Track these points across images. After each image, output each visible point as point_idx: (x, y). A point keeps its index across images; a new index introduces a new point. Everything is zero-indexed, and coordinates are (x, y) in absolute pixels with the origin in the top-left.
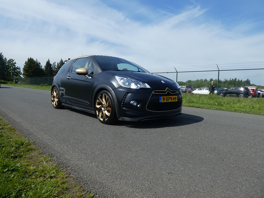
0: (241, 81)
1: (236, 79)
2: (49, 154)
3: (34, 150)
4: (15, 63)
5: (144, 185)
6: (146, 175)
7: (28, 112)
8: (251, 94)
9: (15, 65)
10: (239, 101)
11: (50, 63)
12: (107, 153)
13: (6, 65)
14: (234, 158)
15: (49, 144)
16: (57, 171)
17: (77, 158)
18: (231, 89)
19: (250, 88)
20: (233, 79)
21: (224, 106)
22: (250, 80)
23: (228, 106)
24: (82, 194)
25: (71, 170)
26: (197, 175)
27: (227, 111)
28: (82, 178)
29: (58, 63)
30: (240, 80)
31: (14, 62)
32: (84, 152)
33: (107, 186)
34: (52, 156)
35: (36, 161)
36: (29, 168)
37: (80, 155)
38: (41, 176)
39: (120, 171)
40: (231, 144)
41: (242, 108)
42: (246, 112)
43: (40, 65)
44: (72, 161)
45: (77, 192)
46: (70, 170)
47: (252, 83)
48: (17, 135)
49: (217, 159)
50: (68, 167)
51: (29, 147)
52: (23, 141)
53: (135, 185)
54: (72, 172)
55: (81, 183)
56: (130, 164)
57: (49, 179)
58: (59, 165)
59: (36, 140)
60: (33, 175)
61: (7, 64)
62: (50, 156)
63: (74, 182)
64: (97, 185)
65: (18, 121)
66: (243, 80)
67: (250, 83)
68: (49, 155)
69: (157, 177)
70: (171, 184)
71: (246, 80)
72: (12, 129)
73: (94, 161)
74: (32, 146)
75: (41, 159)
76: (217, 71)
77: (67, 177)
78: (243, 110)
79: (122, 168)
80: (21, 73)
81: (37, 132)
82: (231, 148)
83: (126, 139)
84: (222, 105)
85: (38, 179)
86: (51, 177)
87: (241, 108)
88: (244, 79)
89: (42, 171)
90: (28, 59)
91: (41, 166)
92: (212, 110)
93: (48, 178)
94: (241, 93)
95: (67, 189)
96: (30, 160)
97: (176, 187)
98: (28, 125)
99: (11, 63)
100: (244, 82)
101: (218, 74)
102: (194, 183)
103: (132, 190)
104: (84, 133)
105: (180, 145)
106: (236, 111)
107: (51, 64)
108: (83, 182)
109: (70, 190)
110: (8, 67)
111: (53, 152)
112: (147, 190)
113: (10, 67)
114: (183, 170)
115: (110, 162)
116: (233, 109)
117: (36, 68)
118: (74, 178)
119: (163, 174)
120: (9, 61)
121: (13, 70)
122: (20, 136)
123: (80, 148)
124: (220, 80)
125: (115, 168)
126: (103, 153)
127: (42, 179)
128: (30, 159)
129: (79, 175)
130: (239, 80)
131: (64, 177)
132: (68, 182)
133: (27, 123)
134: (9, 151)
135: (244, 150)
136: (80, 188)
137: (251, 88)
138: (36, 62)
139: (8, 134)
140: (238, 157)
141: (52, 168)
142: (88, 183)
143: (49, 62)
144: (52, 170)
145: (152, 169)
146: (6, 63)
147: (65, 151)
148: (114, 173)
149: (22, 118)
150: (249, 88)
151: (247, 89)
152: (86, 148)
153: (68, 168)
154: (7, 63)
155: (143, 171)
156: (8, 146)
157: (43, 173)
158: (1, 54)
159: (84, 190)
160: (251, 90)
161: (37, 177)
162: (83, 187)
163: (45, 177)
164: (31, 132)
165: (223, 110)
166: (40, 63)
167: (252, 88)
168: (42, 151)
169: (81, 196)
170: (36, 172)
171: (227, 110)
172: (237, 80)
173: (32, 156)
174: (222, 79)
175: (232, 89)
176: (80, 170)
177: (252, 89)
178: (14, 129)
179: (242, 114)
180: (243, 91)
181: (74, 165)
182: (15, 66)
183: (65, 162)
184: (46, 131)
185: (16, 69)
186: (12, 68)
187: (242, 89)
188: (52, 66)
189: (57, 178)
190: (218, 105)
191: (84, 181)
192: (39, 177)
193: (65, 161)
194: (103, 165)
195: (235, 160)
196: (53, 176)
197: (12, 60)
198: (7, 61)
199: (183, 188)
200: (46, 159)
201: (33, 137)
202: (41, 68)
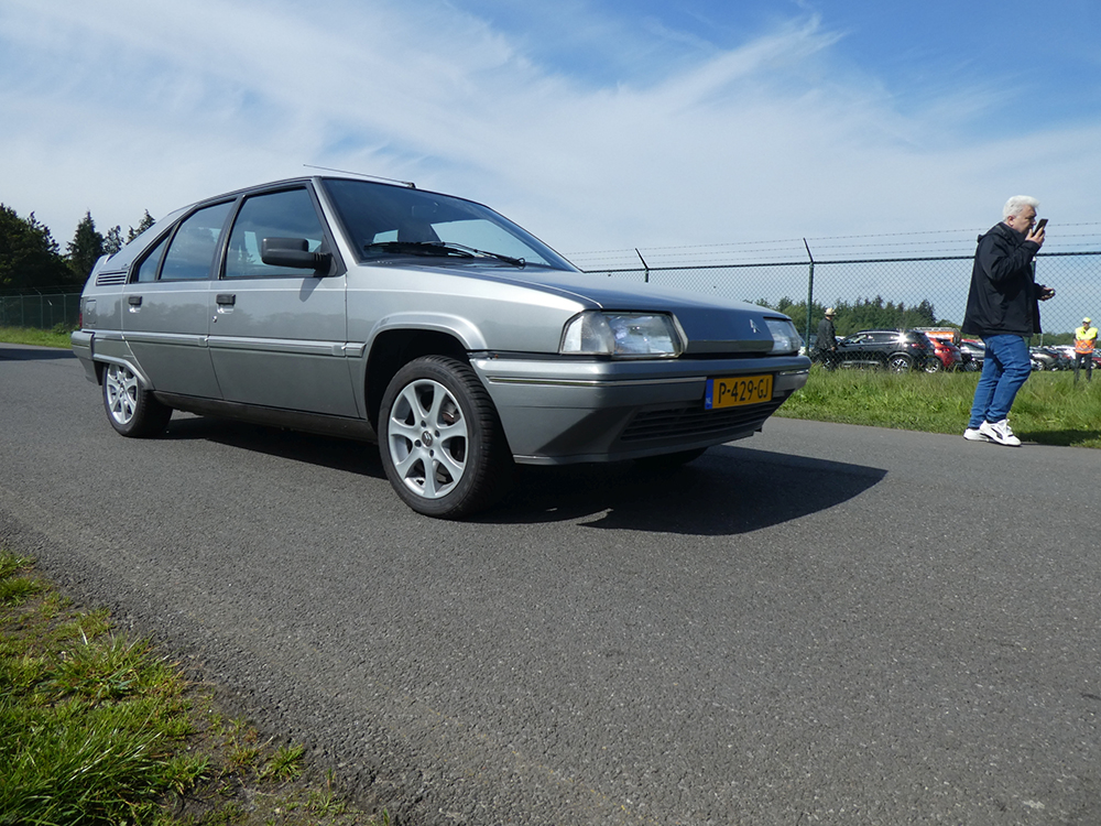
0: (901, 307)
1: (879, 300)
2: (105, 604)
3: (37, 592)
5: (510, 702)
6: (518, 663)
8: (937, 357)
10: (888, 385)
12: (358, 588)
14: (861, 591)
15: (103, 564)
16: (142, 668)
17: (230, 616)
18: (861, 337)
19: (931, 334)
20: (866, 301)
21: (829, 404)
22: (934, 302)
23: (848, 403)
24: (254, 749)
25: (203, 662)
26: (719, 654)
27: (844, 421)
28: (252, 691)
29: (131, 232)
30: (896, 304)
32: (258, 590)
33: (357, 714)
34: (117, 612)
35: (45, 635)
36: (15, 663)
37: (241, 603)
38: (72, 692)
39: (413, 654)
40: (850, 540)
41: (899, 409)
42: (913, 425)
43: (50, 241)
44: (209, 628)
45: (232, 744)
46: (200, 660)
47: (943, 317)
49: (794, 597)
50: (191, 650)
51: (13, 581)
53: (475, 704)
54: (209, 671)
55: (250, 710)
56: (451, 627)
57: (108, 704)
58: (152, 644)
59: (43, 554)
60: (36, 689)
62: (110, 613)
63: (218, 709)
64: (316, 713)
66: (905, 303)
67: (931, 315)
68: (102, 607)
69: (562, 670)
70: (618, 691)
71: (918, 306)
73: (303, 623)
74: (25, 579)
75: (70, 625)
76: (805, 263)
77: (188, 690)
78: (902, 419)
79: (419, 643)
81: (44, 519)
82: (852, 553)
83: (435, 535)
84: (823, 401)
85: (61, 705)
86: (118, 696)
87: (894, 409)
88: (912, 302)
89: (77, 672)
91: (69, 654)
92: (784, 419)
93: (103, 699)
94: (899, 356)
95: (188, 735)
96: (17, 634)
97: (637, 700)
100: (909, 312)
101: (808, 278)
102: (707, 682)
103: (459, 721)
104: (258, 517)
105: (654, 552)
106: (874, 420)
107: (100, 236)
108: (257, 703)
109: (202, 740)
111: (120, 598)
112: (522, 720)
114: (664, 640)
115: (369, 622)
116: (864, 415)
117: (29, 251)
118: (220, 691)
119: (587, 656)
123: (240, 578)
124: (820, 305)
125: (390, 646)
126: (338, 592)
127: (75, 703)
128: (21, 628)
129: (237, 681)
130: (890, 305)
131: (173, 692)
132: (191, 709)
135: (898, 561)
136: (246, 728)
137: (934, 336)
140: (873, 584)
141: (119, 659)
142: (278, 707)
143: (92, 227)
144: (119, 667)
145: (543, 641)
147: (177, 589)
148: (388, 665)
150: (928, 335)
151: (920, 337)
152: (265, 575)
153: (192, 657)
155: (504, 652)
157: (81, 681)
159: (263, 735)
160: (937, 345)
161: (54, 699)
162: (259, 721)
163: (89, 695)
164: (16, 521)
165: (825, 419)
166: (47, 231)
167: (942, 336)
168: (73, 594)
169: (248, 757)
170: (48, 677)
171: (842, 418)
172: (884, 305)
173: (27, 619)
174: (828, 301)
175: (864, 338)
176: (245, 658)
177: (939, 341)
179: (900, 431)
180: (906, 346)
181: (219, 643)
183: (177, 633)
184: (86, 515)
187: (902, 339)
188: (105, 244)
189: (144, 695)
190: (809, 401)
191: (263, 699)
192: (62, 697)
193: (176, 630)
194: (343, 635)
195: (862, 597)
196: (124, 691)
199: (664, 705)
200: (93, 627)
201: (27, 543)
202: (52, 251)
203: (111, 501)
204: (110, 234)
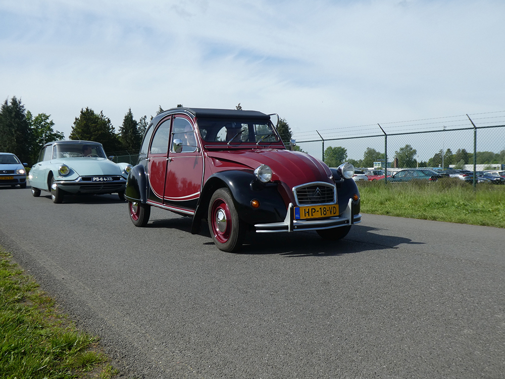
7: (83, 251)
11: (134, 119)
29: (152, 119)
31: (48, 121)
43: (111, 126)
48: (57, 317)
52: (72, 335)
59: (103, 334)
61: (33, 127)
65: (59, 276)
72: (46, 302)
74: (93, 352)
81: (104, 308)
90: (82, 112)
98: (84, 289)
99: (43, 123)
107: (136, 122)
113: (38, 135)
117: (100, 132)
120: (37, 119)
122: (63, 321)
133: (81, 283)
134: (37, 368)
138: (99, 119)
139: (35, 316)
146: (31, 125)
149: (70, 270)
154: (33, 125)
156: (34, 352)
158: (20, 103)
164: (90, 309)
166: (109, 121)
178: (50, 302)
182: (53, 131)
184: (127, 306)
188: (138, 126)
198: (33, 119)
201: (95, 326)
202: (111, 132)
203: (141, 296)
204: (141, 120)
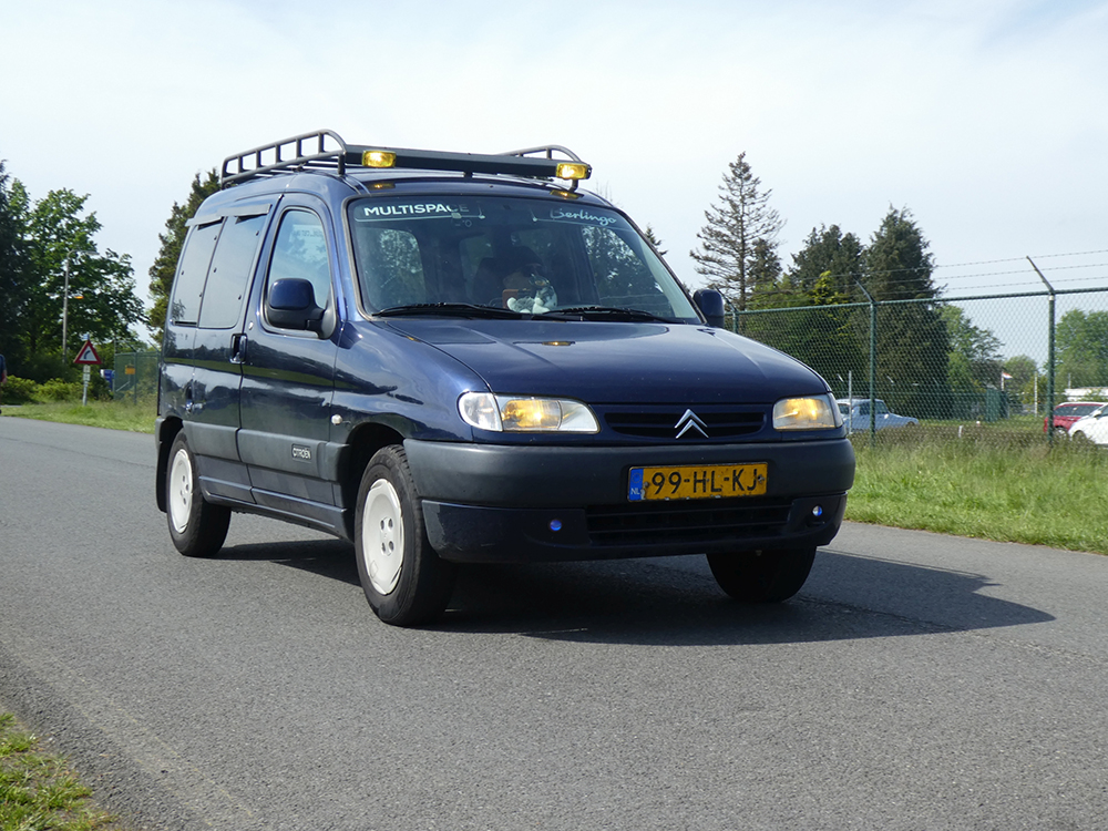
4: (93, 225)
9: (94, 237)
13: (22, 245)
61: (29, 237)
80: (139, 303)
99: (64, 222)
110: (36, 263)
121: (76, 284)
154: (29, 229)
185: (98, 277)
186: (71, 264)
197: (69, 197)
